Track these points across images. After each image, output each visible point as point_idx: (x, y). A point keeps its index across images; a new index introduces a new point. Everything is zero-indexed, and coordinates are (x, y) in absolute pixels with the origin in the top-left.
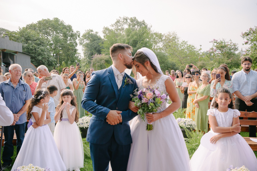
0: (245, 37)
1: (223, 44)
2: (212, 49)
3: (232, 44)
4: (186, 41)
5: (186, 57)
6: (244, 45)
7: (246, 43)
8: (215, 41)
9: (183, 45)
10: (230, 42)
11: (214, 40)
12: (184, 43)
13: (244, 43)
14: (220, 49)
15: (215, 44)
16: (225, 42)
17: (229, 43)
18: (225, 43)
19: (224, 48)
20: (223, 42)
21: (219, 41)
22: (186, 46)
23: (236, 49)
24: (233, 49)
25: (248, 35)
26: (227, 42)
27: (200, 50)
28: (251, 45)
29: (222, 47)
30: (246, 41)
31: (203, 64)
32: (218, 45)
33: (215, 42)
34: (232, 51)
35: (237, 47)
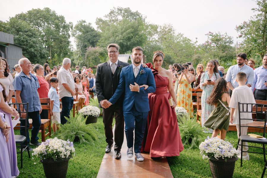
0: (239, 31)
1: (219, 37)
2: (208, 42)
3: (227, 37)
4: (182, 34)
5: (182, 50)
6: (238, 38)
7: (240, 36)
8: (210, 34)
9: (179, 37)
10: (225, 35)
11: (210, 33)
12: (180, 35)
13: (238, 36)
14: (215, 43)
15: (211, 37)
16: (221, 35)
17: (224, 36)
18: (220, 35)
19: (219, 41)
20: (219, 35)
21: (214, 34)
22: (182, 38)
23: (231, 42)
24: (228, 42)
25: (242, 28)
26: (222, 36)
27: (195, 43)
28: (244, 39)
29: (217, 40)
30: (240, 34)
31: (199, 57)
32: (213, 38)
33: (210, 35)
34: (227, 44)
35: (232, 40)
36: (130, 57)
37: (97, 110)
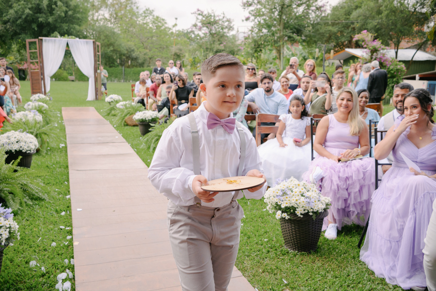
0: (246, 8)
1: (212, 18)
2: (195, 25)
3: (225, 19)
4: (151, 9)
5: (152, 37)
6: (245, 21)
7: (247, 19)
8: (199, 12)
9: (146, 15)
10: (222, 15)
11: (198, 10)
12: (148, 12)
13: (244, 19)
14: (207, 27)
15: (200, 17)
16: (216, 15)
17: (221, 18)
18: (214, 16)
19: (213, 25)
20: (213, 15)
21: (205, 13)
22: (151, 17)
23: (230, 28)
24: (226, 27)
25: (250, 5)
26: (218, 16)
27: (174, 26)
28: (253, 23)
29: (209, 23)
31: (181, 50)
32: (204, 19)
33: (199, 14)
34: (226, 30)
35: (232, 25)
36: (67, 44)
37: (32, 140)
